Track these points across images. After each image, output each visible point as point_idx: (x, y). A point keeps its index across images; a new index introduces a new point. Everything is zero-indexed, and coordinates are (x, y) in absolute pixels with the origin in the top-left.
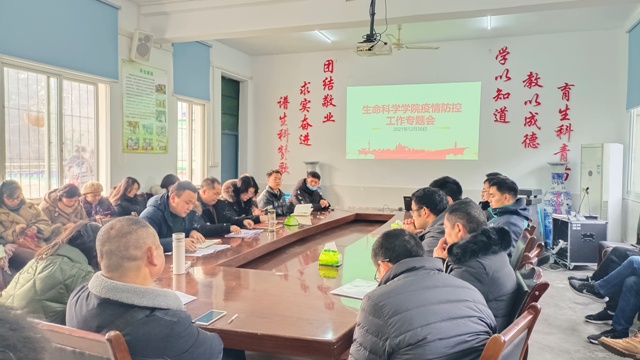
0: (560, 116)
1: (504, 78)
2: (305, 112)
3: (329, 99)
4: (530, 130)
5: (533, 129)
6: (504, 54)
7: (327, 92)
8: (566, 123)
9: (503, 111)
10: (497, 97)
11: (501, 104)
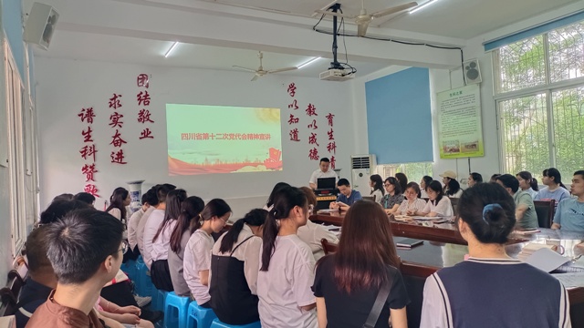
0: (328, 137)
1: (294, 107)
2: (117, 127)
3: (145, 114)
4: (313, 146)
6: (292, 88)
7: (142, 107)
8: (332, 141)
9: (295, 132)
10: (291, 121)
11: (294, 126)
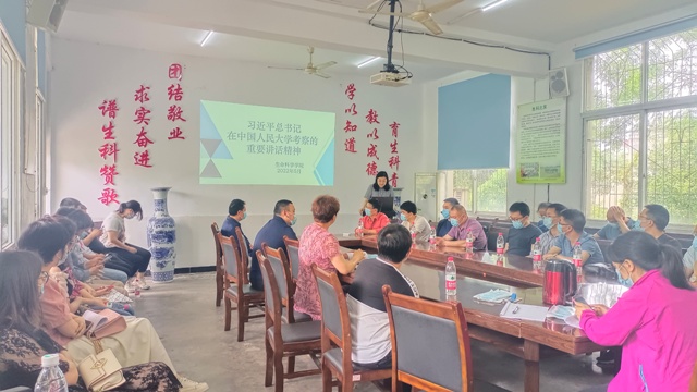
0: (391, 150)
1: (352, 112)
2: (143, 124)
3: (176, 111)
4: (371, 160)
5: (373, 159)
6: (351, 90)
7: (173, 102)
8: (395, 155)
9: (352, 141)
10: (347, 129)
11: (350, 135)
